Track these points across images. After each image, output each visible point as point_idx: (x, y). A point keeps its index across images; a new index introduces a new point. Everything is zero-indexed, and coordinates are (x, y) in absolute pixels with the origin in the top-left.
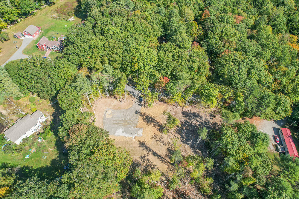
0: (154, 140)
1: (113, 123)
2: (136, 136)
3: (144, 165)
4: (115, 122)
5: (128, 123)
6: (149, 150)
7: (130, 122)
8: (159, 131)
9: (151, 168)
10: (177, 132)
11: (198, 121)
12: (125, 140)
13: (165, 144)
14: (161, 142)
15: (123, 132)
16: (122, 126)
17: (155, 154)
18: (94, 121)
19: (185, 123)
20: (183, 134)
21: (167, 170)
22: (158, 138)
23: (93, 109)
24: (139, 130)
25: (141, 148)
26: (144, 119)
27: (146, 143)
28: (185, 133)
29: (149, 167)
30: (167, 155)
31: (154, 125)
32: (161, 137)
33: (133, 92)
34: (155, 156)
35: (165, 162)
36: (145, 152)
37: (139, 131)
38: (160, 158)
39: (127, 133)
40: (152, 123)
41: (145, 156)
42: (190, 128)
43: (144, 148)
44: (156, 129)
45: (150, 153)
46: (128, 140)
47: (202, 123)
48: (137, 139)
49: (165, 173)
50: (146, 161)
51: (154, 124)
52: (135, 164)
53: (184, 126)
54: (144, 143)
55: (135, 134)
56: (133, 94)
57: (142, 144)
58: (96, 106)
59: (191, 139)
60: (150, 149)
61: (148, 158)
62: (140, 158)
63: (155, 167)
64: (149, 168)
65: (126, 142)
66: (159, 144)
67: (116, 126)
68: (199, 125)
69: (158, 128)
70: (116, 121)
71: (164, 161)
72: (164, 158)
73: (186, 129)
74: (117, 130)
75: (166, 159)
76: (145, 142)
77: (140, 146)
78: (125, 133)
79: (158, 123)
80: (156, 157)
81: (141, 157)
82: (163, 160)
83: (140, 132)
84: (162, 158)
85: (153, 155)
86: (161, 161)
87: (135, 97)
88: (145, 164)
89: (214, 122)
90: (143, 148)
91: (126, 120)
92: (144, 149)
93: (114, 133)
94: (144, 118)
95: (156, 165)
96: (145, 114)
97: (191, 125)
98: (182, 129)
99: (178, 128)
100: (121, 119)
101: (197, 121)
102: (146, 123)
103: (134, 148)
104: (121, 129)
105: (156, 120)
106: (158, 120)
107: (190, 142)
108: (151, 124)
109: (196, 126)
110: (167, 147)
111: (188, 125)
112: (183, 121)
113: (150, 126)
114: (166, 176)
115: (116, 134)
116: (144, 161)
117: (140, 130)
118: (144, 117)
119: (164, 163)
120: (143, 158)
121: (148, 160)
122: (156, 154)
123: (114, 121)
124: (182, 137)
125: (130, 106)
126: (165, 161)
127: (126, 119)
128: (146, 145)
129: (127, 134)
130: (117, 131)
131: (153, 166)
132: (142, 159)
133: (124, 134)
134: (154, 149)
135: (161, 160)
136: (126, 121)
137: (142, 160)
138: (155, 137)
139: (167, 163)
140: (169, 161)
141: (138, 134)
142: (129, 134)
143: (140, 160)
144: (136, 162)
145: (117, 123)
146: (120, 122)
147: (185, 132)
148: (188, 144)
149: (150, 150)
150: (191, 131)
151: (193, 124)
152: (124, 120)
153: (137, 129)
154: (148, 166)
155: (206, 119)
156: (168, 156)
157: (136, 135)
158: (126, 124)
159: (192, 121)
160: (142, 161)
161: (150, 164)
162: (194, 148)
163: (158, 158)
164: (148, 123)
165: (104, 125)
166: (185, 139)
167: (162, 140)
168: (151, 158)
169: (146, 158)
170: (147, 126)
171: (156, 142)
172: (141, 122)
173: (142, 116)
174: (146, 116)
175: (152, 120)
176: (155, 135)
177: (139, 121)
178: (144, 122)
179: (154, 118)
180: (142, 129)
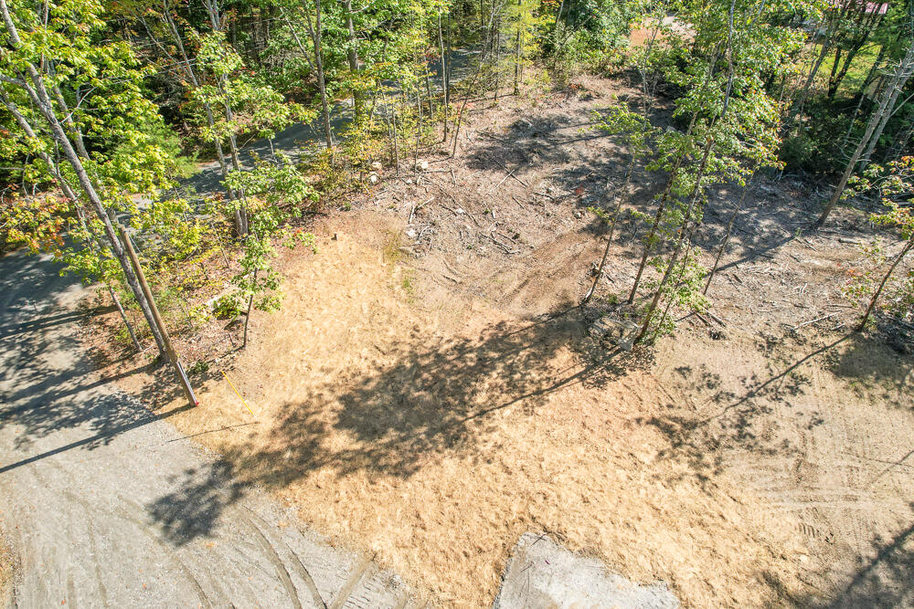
8: (618, 372)
13: (788, 380)
14: (761, 401)
19: (579, 185)
31: (511, 383)
32: (696, 378)
44: (576, 392)
47: (606, 131)
51: (495, 377)
66: (788, 434)
69: (563, 360)
83: (582, 596)
89: (616, 101)
96: (295, 421)
97: (607, 167)
101: (587, 139)
102: (446, 468)
105: (461, 350)
106: (475, 327)
107: (756, 222)
109: (623, 156)
111: (599, 181)
112: (558, 190)
117: (555, 591)
118: (339, 441)
124: (709, 245)
138: (694, 441)
148: (779, 238)
151: (604, 159)
155: (584, 112)
164: (451, 436)
170: (508, 471)
171: (771, 461)
172: (406, 533)
173: (301, 462)
174: (344, 422)
175: (436, 385)
176: (654, 422)
177: (375, 546)
178: (419, 488)
179: (414, 357)
180: (534, 551)
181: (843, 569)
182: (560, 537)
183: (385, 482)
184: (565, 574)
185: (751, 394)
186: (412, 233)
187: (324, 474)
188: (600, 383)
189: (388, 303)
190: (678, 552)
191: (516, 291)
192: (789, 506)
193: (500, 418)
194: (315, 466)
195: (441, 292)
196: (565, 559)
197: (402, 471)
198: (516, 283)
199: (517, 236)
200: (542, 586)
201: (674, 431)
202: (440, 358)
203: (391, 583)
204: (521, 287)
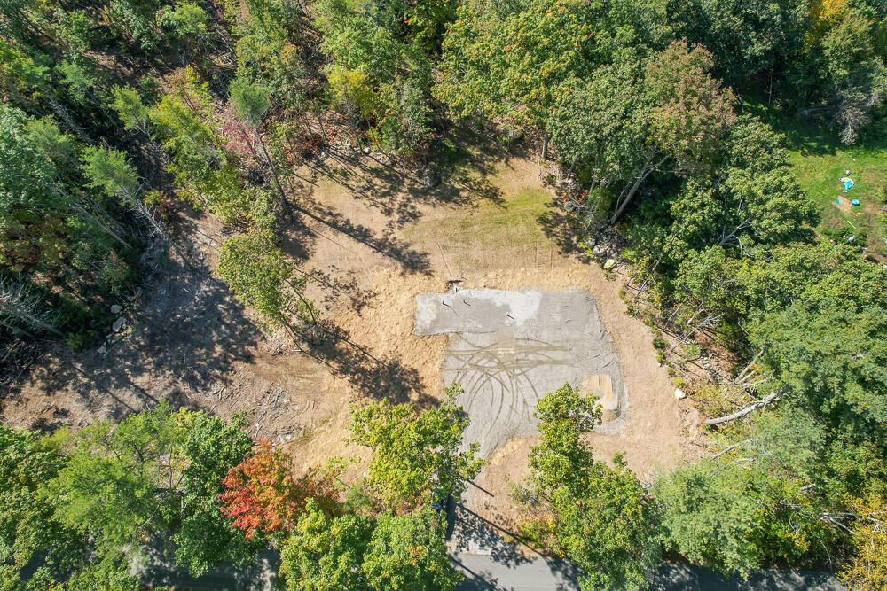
0: (362, 287)
1: (563, 348)
2: (445, 295)
3: (401, 195)
4: (558, 355)
5: (491, 356)
6: (385, 247)
7: (481, 363)
8: (338, 329)
9: (376, 187)
10: (258, 332)
11: (140, 392)
12: (491, 275)
13: (316, 276)
14: (332, 283)
15: (506, 307)
16: (516, 336)
17: (362, 235)
18: (660, 345)
19: (206, 377)
20: (227, 326)
21: (315, 187)
22: (344, 297)
23: (696, 412)
24: (435, 322)
25: (417, 248)
26: (418, 384)
27: (400, 270)
28: (217, 328)
29: (383, 190)
30: (313, 235)
31: (361, 360)
32: (330, 304)
33: (496, 557)
34: (360, 228)
35: (321, 210)
36: (399, 236)
37: (434, 317)
38: (341, 224)
39: (488, 304)
40: (374, 365)
41: (401, 222)
42: (191, 351)
43: (404, 252)
44: (355, 339)
45: (379, 236)
46: (479, 275)
47: (124, 383)
48: (439, 282)
49: (324, 177)
50: (397, 206)
51: (363, 364)
52: (435, 195)
53: (215, 364)
54: (409, 270)
55: (450, 304)
56: (499, 545)
57: (414, 263)
58: (686, 432)
59: (196, 305)
60: (379, 251)
61: (388, 219)
62: (419, 212)
63: (361, 192)
64: (384, 187)
65: (482, 266)
66: (343, 274)
67: (546, 336)
68: (139, 371)
69: (342, 345)
70: (555, 362)
71: (325, 214)
72: (324, 225)
73: (210, 346)
74: (539, 316)
75: (315, 222)
76: (402, 274)
77: (425, 254)
78: (499, 305)
79: (344, 371)
80: (355, 223)
81: (415, 216)
82: (327, 219)
83: (426, 316)
84: (334, 225)
85: (367, 230)
86: (335, 212)
87: (478, 523)
88: (400, 197)
89: (58, 393)
90: (411, 248)
91: (505, 368)
92: (407, 246)
93: (545, 300)
94: (418, 390)
95: (356, 198)
97: (177, 370)
98: (227, 346)
99: (251, 349)
100: (531, 373)
101: (143, 390)
102: (406, 362)
103: (444, 247)
104: (519, 324)
105: (354, 381)
106: (343, 382)
107: (205, 292)
108: (378, 362)
109: (159, 366)
110: (308, 266)
111: (198, 368)
112: (217, 386)
113: (381, 350)
114: (320, 170)
115: (534, 297)
116: (405, 205)
117: (428, 322)
118: (414, 396)
119: (325, 209)
120: (408, 213)
121: (388, 212)
122: (354, 237)
123: (561, 362)
124: (237, 310)
125: (500, 455)
126: (319, 215)
127: (504, 375)
128: (399, 265)
129: (487, 300)
130: (535, 307)
131: (369, 193)
132: (411, 211)
133: (499, 298)
134: (362, 249)
135: (339, 215)
136: (501, 365)
137: (413, 207)
138: (360, 299)
139: (316, 209)
140: (303, 215)
141: (436, 302)
142: (476, 299)
143: (420, 206)
144: (434, 200)
145: (547, 349)
146: (531, 357)
147: (220, 332)
148: (215, 282)
149: (380, 246)
150: (186, 339)
151: (168, 373)
152: (518, 371)
153: (443, 328)
154: (384, 195)
155: (92, 406)
156: (309, 233)
157: (443, 298)
158: (500, 351)
159: (170, 390)
160: (413, 204)
161: (379, 200)
162: (193, 271)
163: (348, 222)
164: (394, 366)
165: (603, 332)
166: (223, 302)
167: (329, 291)
168: (375, 222)
169: (396, 217)
170: (397, 348)
171: (357, 279)
172: (430, 365)
173: (427, 401)
174: (406, 400)
175: (376, 381)
176: (358, 311)
177: (438, 370)
178: (415, 366)
179: (367, 395)
180: (420, 331)
181: (388, 260)
182: (413, 325)
183: (421, 375)
184: (423, 321)
185: (329, 286)
186: (289, 437)
187: (426, 392)
188: (346, 333)
189: (340, 422)
190: (404, 298)
191: (307, 378)
192: (371, 274)
193: (379, 357)
194: (425, 396)
195: (324, 405)
196: (419, 323)
197: (415, 371)
198: (302, 381)
199: (268, 393)
200: (428, 326)
201: (358, 306)
202: (363, 386)
203: (445, 361)
204: (304, 378)
